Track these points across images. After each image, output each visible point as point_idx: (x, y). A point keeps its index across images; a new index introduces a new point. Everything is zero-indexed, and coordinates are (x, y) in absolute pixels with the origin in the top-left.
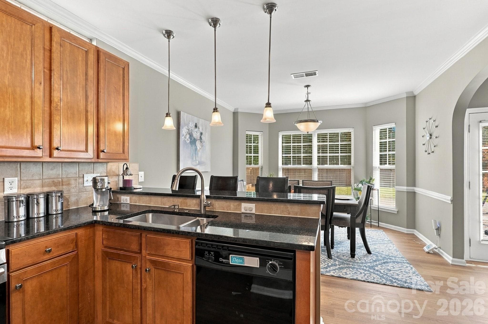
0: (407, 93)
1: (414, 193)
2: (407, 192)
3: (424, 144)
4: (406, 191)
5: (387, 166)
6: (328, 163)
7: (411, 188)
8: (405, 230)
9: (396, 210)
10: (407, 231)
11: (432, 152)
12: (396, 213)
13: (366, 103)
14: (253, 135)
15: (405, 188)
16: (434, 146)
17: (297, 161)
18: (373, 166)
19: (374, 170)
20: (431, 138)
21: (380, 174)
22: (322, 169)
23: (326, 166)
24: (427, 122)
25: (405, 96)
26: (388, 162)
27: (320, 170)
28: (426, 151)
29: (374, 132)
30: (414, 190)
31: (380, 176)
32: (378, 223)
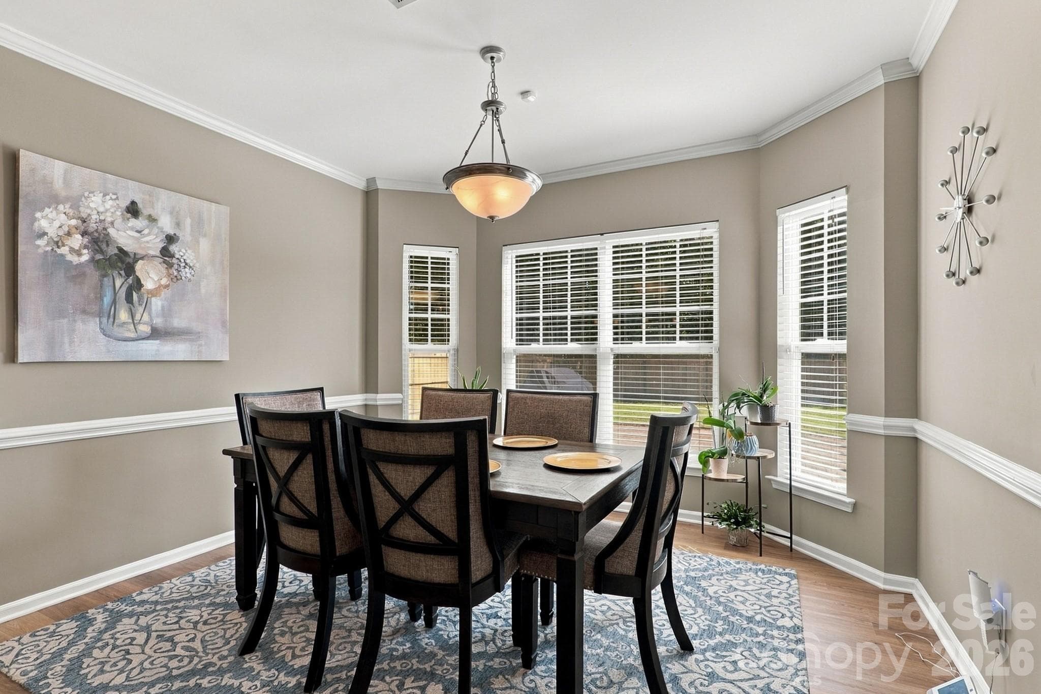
0: (885, 67)
1: (915, 441)
2: (887, 437)
3: (946, 249)
4: (882, 432)
5: (823, 345)
6: (644, 336)
7: (900, 425)
8: (876, 577)
9: (848, 500)
10: (886, 581)
11: (971, 273)
12: (850, 511)
13: (756, 135)
14: (432, 258)
15: (880, 420)
16: (981, 243)
17: (556, 330)
18: (778, 343)
19: (782, 358)
20: (969, 210)
21: (803, 370)
22: (624, 356)
23: (636, 344)
24: (954, 150)
25: (880, 80)
26: (825, 331)
27: (619, 358)
28: (954, 274)
29: (780, 229)
30: (914, 430)
31: (803, 377)
32: (791, 538)
